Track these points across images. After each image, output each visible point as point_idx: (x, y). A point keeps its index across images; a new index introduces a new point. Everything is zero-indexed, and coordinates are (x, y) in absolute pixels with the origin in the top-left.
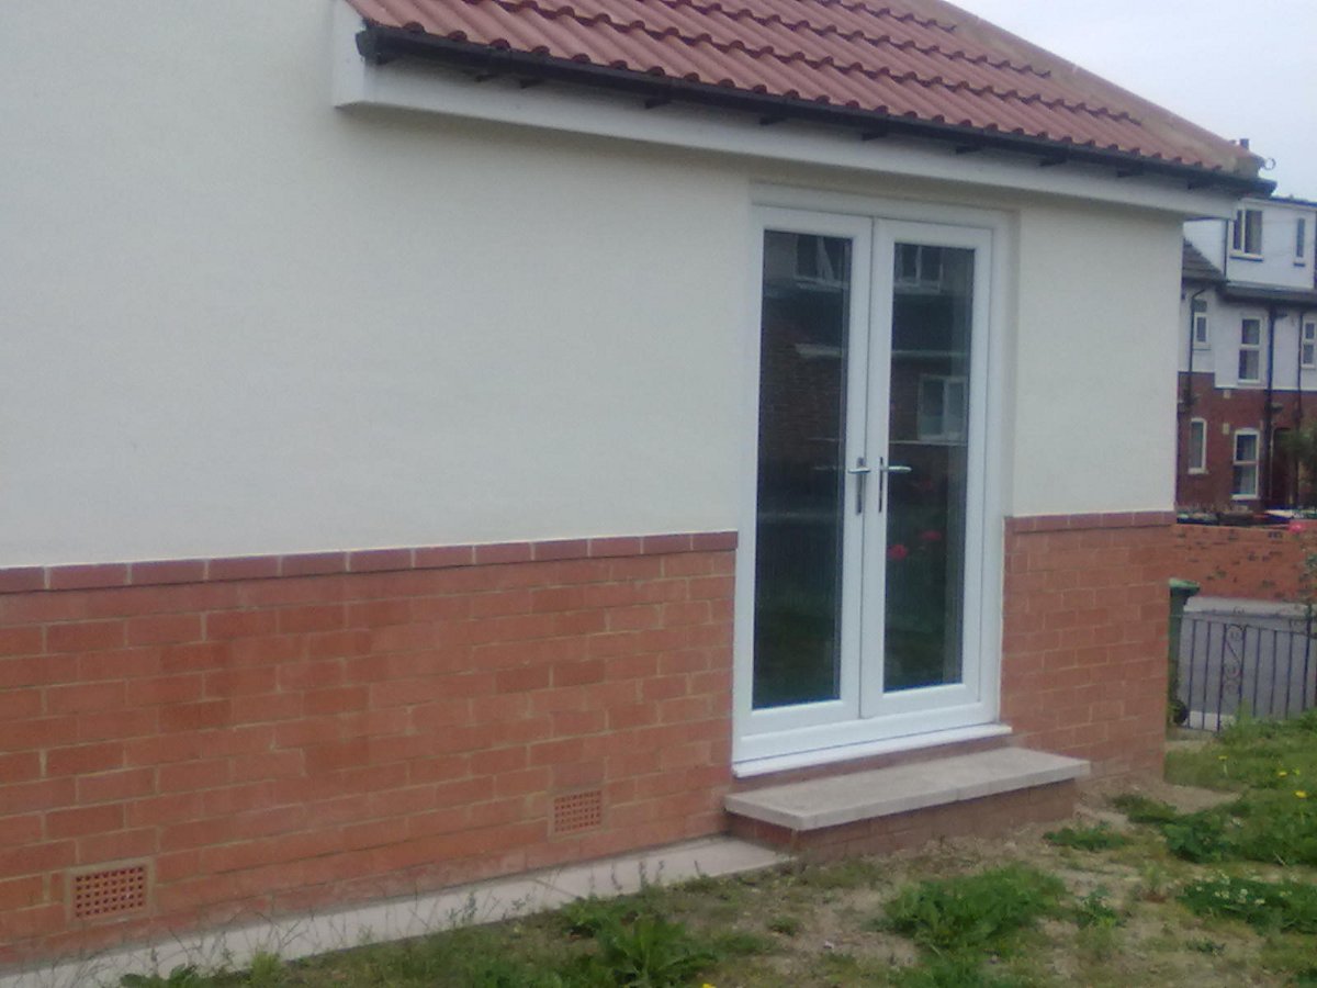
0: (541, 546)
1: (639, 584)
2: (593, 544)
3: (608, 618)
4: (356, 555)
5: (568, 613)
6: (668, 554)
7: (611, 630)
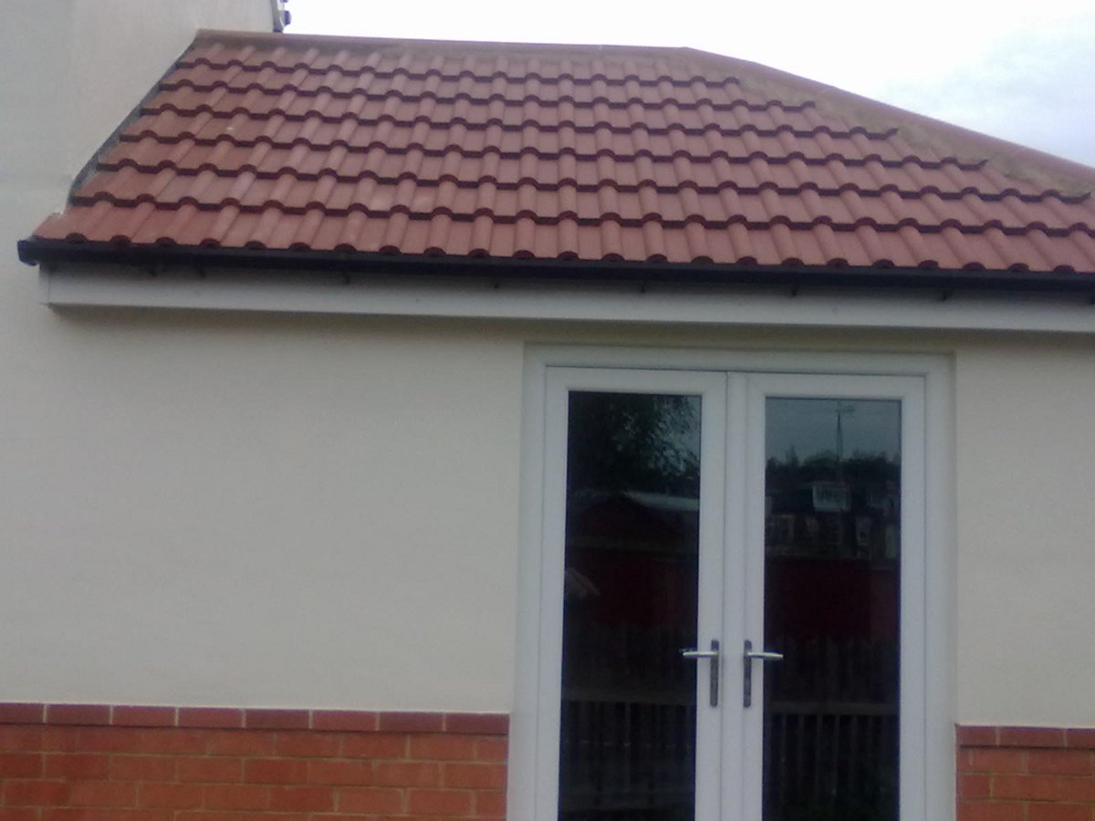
0: (252, 714)
1: (376, 763)
2: (314, 715)
3: (336, 796)
4: (53, 708)
5: (286, 787)
6: (415, 733)
7: (339, 811)
